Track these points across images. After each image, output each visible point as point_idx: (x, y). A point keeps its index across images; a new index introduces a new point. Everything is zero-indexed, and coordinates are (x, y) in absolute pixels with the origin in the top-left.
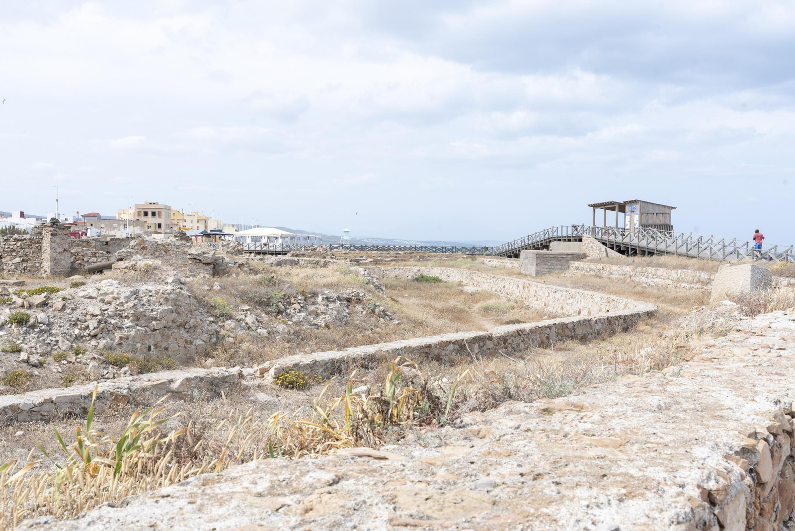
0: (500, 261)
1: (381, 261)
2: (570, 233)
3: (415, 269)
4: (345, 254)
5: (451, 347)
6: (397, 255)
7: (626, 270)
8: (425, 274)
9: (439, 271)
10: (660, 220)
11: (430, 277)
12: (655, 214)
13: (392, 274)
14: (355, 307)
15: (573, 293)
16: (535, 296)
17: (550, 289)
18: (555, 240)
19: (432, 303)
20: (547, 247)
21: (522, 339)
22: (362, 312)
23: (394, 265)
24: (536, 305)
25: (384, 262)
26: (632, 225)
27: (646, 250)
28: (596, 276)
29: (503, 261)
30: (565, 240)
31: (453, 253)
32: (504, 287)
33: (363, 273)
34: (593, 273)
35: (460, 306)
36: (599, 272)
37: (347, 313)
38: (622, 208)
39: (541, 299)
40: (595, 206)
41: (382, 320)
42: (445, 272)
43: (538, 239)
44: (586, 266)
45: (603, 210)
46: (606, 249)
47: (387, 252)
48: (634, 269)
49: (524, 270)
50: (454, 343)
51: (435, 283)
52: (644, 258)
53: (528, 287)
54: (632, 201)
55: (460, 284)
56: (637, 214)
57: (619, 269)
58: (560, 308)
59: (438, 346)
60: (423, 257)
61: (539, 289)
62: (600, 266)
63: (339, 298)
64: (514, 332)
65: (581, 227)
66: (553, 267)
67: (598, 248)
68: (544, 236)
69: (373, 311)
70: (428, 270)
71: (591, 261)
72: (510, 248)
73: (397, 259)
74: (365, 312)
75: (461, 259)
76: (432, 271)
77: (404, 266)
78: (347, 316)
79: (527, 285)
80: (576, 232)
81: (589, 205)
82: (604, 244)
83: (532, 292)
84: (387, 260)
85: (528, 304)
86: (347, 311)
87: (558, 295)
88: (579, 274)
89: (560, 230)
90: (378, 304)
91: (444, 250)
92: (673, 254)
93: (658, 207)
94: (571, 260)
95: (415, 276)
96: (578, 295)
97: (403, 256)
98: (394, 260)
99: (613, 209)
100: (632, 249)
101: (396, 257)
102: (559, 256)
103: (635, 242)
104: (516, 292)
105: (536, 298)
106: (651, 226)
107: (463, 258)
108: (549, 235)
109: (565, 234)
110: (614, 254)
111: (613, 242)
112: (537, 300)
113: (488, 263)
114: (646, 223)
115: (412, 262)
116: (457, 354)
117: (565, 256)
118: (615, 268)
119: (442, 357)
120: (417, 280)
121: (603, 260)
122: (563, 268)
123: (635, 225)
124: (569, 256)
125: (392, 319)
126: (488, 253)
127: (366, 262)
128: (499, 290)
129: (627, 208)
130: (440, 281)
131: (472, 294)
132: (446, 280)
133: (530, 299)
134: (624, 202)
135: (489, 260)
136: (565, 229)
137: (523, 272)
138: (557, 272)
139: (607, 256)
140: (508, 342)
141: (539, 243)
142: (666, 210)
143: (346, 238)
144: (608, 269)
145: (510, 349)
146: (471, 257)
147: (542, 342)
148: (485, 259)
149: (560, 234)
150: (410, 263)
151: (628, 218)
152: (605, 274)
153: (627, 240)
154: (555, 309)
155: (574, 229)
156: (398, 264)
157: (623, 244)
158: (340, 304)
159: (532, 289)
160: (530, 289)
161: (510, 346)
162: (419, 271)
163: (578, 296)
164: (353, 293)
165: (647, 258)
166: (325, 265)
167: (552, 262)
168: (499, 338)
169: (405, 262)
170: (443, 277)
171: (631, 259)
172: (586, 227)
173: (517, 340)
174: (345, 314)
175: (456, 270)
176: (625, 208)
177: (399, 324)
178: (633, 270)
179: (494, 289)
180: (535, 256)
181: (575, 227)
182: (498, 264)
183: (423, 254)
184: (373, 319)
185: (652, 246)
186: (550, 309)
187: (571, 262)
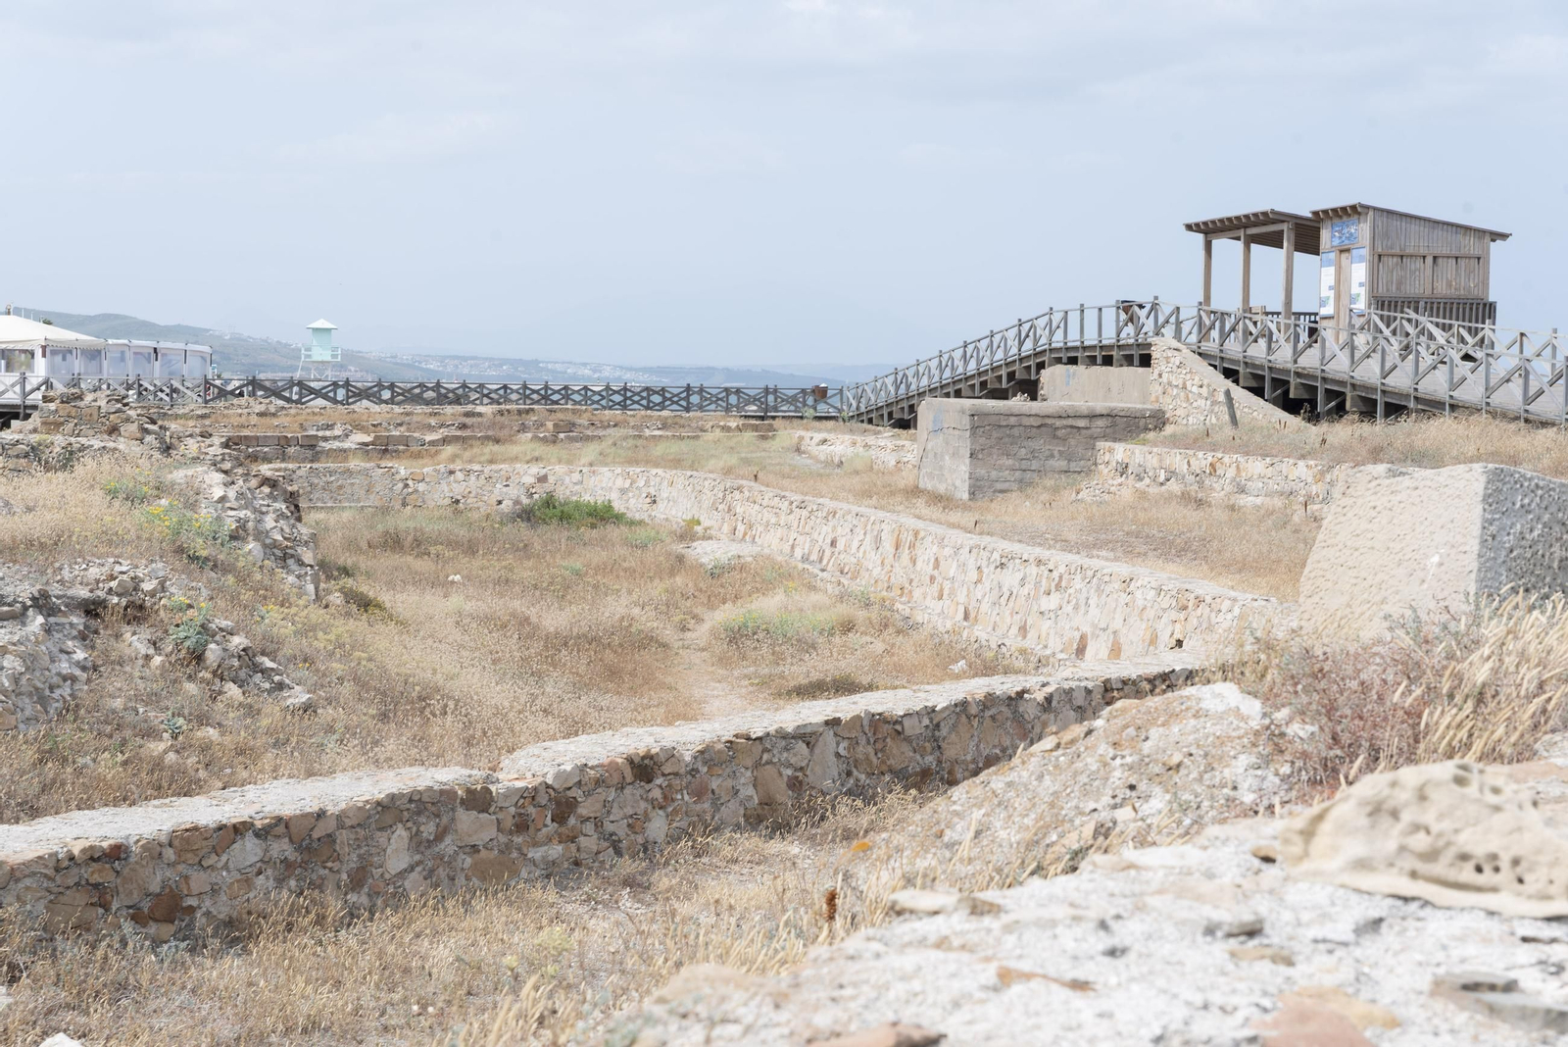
0: (859, 439)
1: (406, 441)
2: (1109, 336)
3: (529, 474)
4: (261, 415)
5: (249, 850)
6: (468, 421)
7: (1294, 474)
8: (561, 494)
9: (619, 482)
10: (1447, 282)
11: (578, 506)
12: (1429, 260)
13: (440, 494)
14: (118, 636)
15: (1062, 569)
16: (932, 579)
17: (985, 554)
18: (1059, 361)
19: (533, 613)
20: (1031, 389)
21: (657, 794)
22: (148, 658)
23: (453, 458)
24: (935, 613)
25: (415, 448)
26: (1345, 300)
27: (1378, 397)
28: (1185, 498)
29: (871, 440)
30: (1092, 361)
31: (687, 409)
32: (833, 543)
33: (218, 492)
34: (1174, 486)
35: (646, 620)
36: (1201, 483)
37: (78, 664)
38: (1306, 235)
39: (952, 592)
40: (1210, 230)
41: (233, 690)
42: (641, 483)
43: (1000, 355)
44: (1152, 462)
45: (1239, 245)
46: (1228, 393)
47: (428, 409)
48: (1322, 473)
49: (931, 476)
50: (263, 834)
51: (593, 526)
52: (1366, 428)
53: (912, 546)
54: (1344, 209)
55: (688, 533)
56: (1361, 259)
57: (1269, 472)
58: (1014, 630)
59: (169, 854)
60: (571, 426)
61: (948, 551)
62: (1202, 460)
63: (42, 603)
64: (612, 767)
65: (1148, 307)
66: (1035, 464)
67: (1204, 391)
68: (1021, 344)
69: (198, 657)
70: (576, 477)
71: (1175, 442)
72: (902, 389)
73: (467, 433)
74: (158, 660)
75: (718, 432)
76: (592, 482)
77: (491, 462)
78: (73, 679)
79: (908, 537)
80: (1130, 329)
81: (1189, 227)
82: (1230, 374)
83: (924, 567)
84: (429, 438)
85: (907, 613)
86: (80, 655)
87: (1010, 578)
88: (1126, 491)
89: (1074, 319)
90: (224, 623)
91: (653, 398)
92: (1473, 409)
93: (1439, 233)
94: (1105, 437)
95: (525, 501)
96: (1078, 577)
97: (493, 425)
98: (457, 439)
99: (1274, 241)
100: (1331, 394)
101: (464, 426)
102: (1058, 423)
103: (1340, 366)
104: (872, 560)
105: (935, 587)
106: (1414, 303)
107: (726, 429)
108: (1036, 341)
109: (1091, 339)
110: (1260, 412)
111: (1262, 367)
112: (940, 597)
113: (814, 450)
114: (1394, 291)
115: (525, 443)
116: (280, 882)
117: (1081, 423)
118: (1256, 466)
119: (192, 902)
120: (526, 515)
121: (1216, 437)
122: (1073, 466)
123: (1353, 299)
124: (1100, 423)
125: (281, 686)
126: (823, 409)
127: (346, 445)
128: (814, 557)
129: (1326, 236)
130: (618, 518)
131: (716, 573)
132: (644, 516)
133: (917, 594)
134: (1316, 213)
135: (818, 437)
136: (1091, 317)
137: (926, 484)
138: (1049, 483)
139: (1234, 421)
140: (582, 811)
141: (1003, 372)
142: (1470, 245)
143: (321, 354)
144: (1231, 473)
145: (589, 842)
146: (756, 428)
147: (768, 803)
148: (807, 435)
149: (1074, 338)
150: (513, 450)
151: (1328, 275)
152: (1219, 491)
153: (1310, 360)
154: (999, 632)
155: (1123, 316)
156: (467, 454)
157: (1298, 374)
158: (48, 630)
159: (927, 552)
160: (919, 551)
161: (589, 828)
162: (543, 479)
163: (1078, 583)
164: (112, 578)
165: (1378, 430)
166: (69, 459)
167: (1030, 443)
168: (530, 795)
169: (496, 448)
170: (631, 506)
171: (1314, 432)
172: (1165, 310)
173: (633, 798)
174: (64, 667)
175: (680, 477)
176: (1318, 238)
177: (308, 708)
178: (1320, 477)
179: (798, 553)
180: (966, 421)
181: (1126, 310)
182: (850, 451)
183: (569, 417)
184: (191, 688)
185: (1400, 381)
186: (980, 632)
187: (1101, 444)
